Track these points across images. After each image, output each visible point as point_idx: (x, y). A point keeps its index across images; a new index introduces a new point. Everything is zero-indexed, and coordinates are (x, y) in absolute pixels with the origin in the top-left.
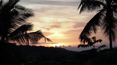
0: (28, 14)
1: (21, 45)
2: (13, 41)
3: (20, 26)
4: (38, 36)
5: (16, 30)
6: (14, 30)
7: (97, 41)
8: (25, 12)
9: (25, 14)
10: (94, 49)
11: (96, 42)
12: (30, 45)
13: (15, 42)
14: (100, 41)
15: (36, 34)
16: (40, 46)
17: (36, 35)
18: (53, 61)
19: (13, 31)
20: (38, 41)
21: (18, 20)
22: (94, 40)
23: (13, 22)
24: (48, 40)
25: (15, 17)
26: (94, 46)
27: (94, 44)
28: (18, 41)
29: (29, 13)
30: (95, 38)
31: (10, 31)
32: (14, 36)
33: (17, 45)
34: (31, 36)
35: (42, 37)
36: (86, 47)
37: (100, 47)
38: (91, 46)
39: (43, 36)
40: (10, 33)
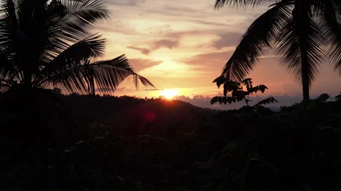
0: (91, 12)
1: (74, 95)
2: (54, 84)
3: (71, 44)
4: (119, 72)
5: (62, 54)
6: (56, 55)
7: (256, 89)
8: (84, 8)
9: (83, 11)
10: (248, 107)
11: (251, 90)
12: (98, 95)
13: (60, 86)
14: (262, 88)
15: (113, 65)
16: (125, 96)
17: (114, 69)
18: (149, 136)
19: (52, 59)
20: (118, 84)
21: (65, 29)
22: (248, 87)
23: (53, 34)
24: (144, 81)
25: (57, 22)
26: (247, 101)
27: (246, 96)
28: (65, 85)
29: (94, 9)
30: (250, 82)
31: (45, 58)
32: (55, 72)
33: (63, 95)
34: (98, 70)
35: (129, 75)
36: (230, 103)
37: (261, 103)
38: (240, 99)
39: (132, 71)
40: (45, 64)
